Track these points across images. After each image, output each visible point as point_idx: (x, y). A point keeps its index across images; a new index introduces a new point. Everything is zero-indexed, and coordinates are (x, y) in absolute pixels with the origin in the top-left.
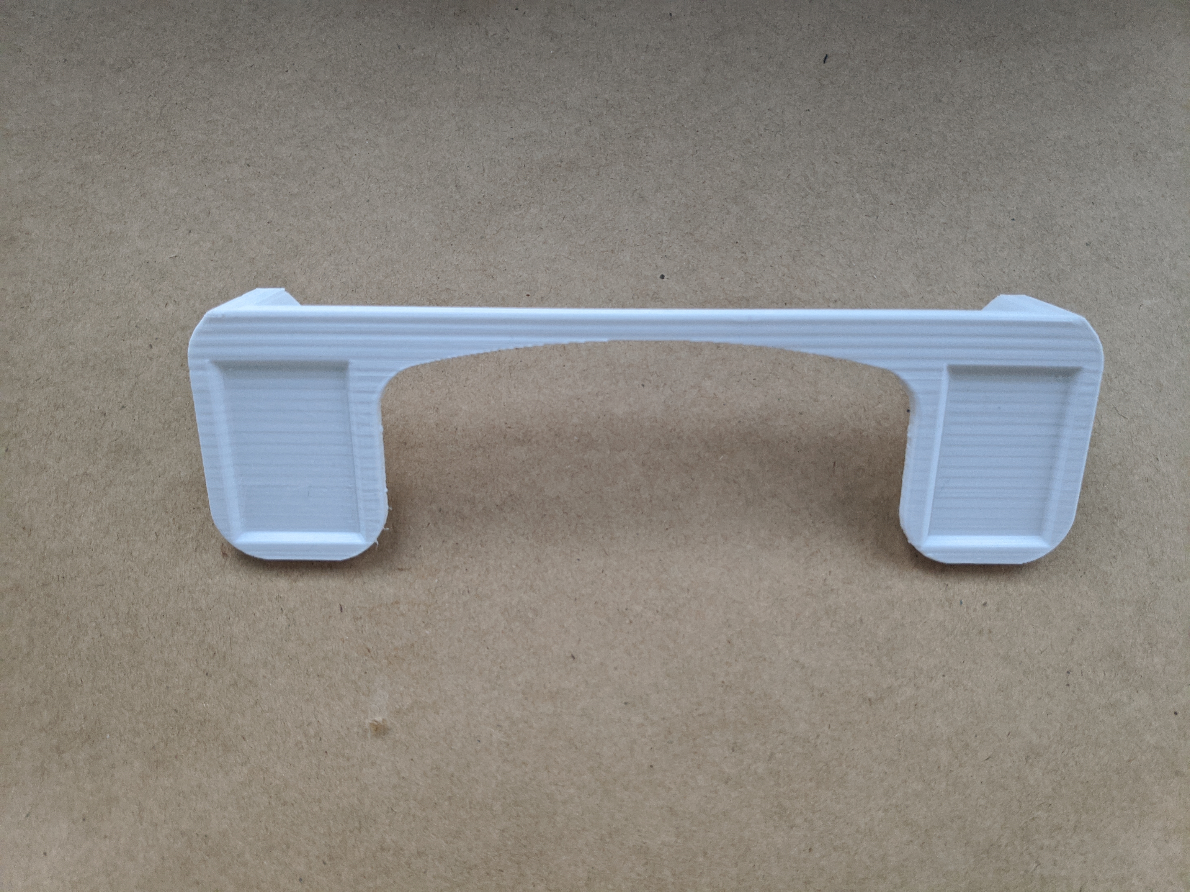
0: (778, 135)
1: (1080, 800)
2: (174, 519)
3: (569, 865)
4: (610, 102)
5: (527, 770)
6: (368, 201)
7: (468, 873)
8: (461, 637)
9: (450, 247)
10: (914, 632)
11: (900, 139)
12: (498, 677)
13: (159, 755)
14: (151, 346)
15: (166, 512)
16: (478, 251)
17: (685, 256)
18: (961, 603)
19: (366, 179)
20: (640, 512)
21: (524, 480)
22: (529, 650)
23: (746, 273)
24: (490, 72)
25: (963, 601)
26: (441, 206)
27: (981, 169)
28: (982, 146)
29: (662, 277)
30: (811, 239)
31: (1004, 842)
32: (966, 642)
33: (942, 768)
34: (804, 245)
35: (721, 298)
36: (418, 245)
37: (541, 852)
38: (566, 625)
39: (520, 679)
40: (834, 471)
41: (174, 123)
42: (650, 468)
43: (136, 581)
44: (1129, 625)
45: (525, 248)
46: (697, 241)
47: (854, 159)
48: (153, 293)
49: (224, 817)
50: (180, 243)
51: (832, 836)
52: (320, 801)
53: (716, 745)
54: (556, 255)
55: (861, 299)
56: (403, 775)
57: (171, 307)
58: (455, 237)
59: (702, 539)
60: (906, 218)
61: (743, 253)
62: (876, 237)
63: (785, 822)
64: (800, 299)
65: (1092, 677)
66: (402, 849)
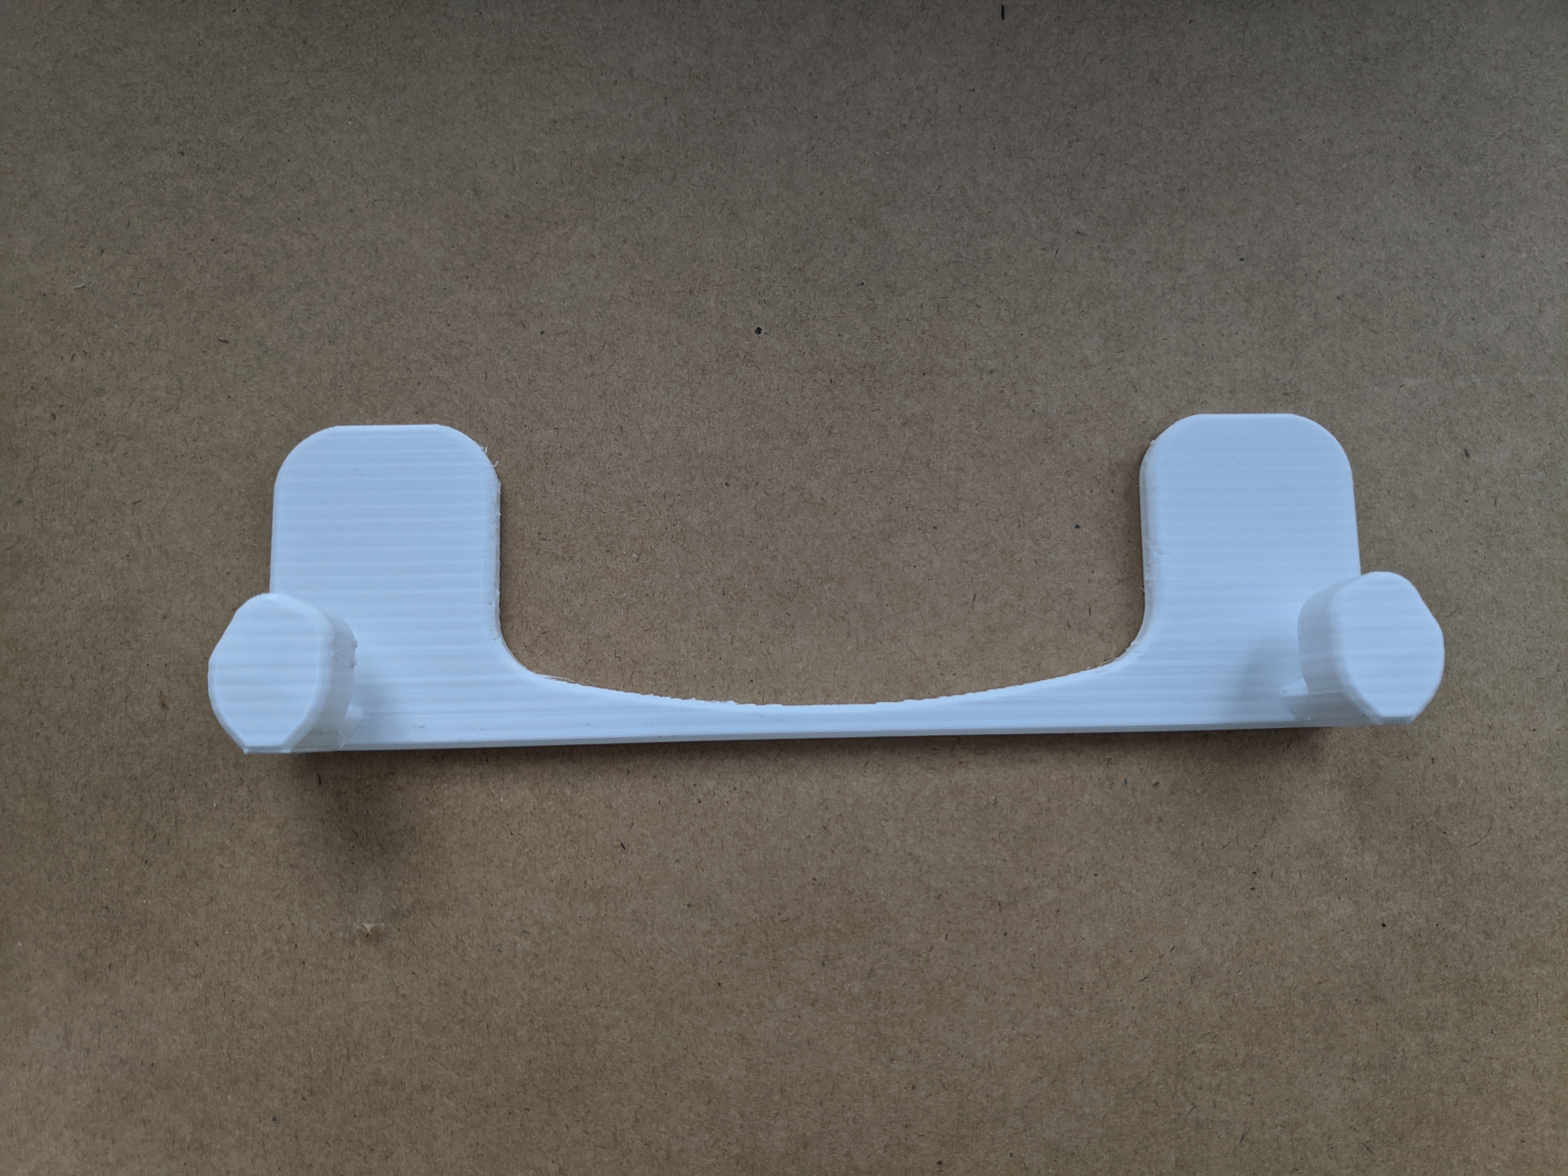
0: (928, 127)
1: (1253, 1030)
2: (95, 657)
3: (613, 1104)
4: (693, 71)
5: (560, 987)
6: (351, 211)
7: (486, 1112)
8: (477, 818)
9: (464, 280)
10: (1062, 819)
11: (1097, 137)
12: (525, 871)
13: (87, 964)
14: (54, 416)
15: (84, 648)
16: (504, 287)
17: (791, 301)
18: (1126, 782)
19: (348, 178)
20: (717, 658)
21: (563, 612)
22: (566, 837)
23: (872, 328)
24: (525, 21)
25: (1128, 780)
26: (453, 219)
27: (1205, 184)
28: (1209, 150)
29: (759, 331)
30: (964, 282)
31: (1155, 1079)
32: (1129, 833)
33: (1085, 990)
34: (954, 289)
35: (837, 364)
36: (420, 276)
37: (577, 1088)
38: (614, 805)
39: (554, 873)
40: (973, 607)
41: (74, 86)
42: (732, 598)
43: (48, 739)
44: (1338, 814)
45: (569, 283)
46: (808, 280)
47: (1031, 164)
48: (53, 340)
49: (175, 1041)
50: (89, 268)
51: (942, 1071)
52: (297, 1023)
53: (802, 958)
54: (612, 296)
55: (1026, 369)
56: (402, 992)
57: (80, 362)
58: (472, 265)
59: (796, 695)
60: (1096, 254)
61: (870, 299)
62: (1054, 281)
63: (884, 1053)
64: (943, 367)
65: (1284, 879)
66: (402, 1083)
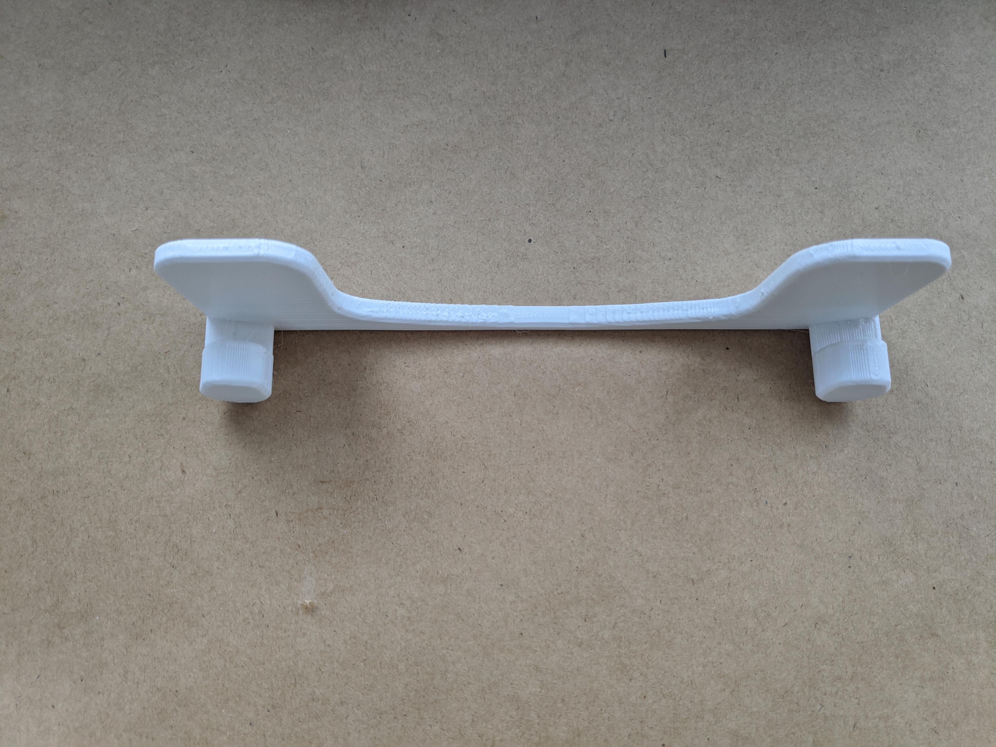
0: (625, 120)
1: (856, 656)
2: (143, 444)
3: (458, 710)
4: (486, 94)
5: (424, 638)
6: (290, 181)
7: (380, 717)
8: (371, 535)
9: (357, 218)
10: (728, 527)
11: (725, 122)
12: (401, 566)
13: (138, 630)
14: (119, 304)
15: (136, 438)
16: (380, 221)
17: (549, 223)
18: (767, 503)
19: (289, 162)
20: (513, 434)
21: (419, 409)
22: (425, 544)
23: (597, 237)
24: (388, 70)
25: (768, 501)
26: (350, 184)
27: (791, 146)
28: (792, 126)
29: (530, 241)
30: (650, 208)
31: (796, 689)
32: (770, 534)
33: (748, 633)
34: (645, 212)
35: (577, 258)
36: (331, 217)
37: (436, 701)
38: (454, 525)
39: (418, 567)
40: (666, 399)
41: (131, 117)
42: (520, 398)
43: (115, 493)
44: (900, 519)
45: (418, 218)
46: (558, 211)
47: (687, 139)
48: (119, 261)
49: (190, 676)
50: (140, 219)
51: (662, 686)
52: (264, 664)
53: (572, 617)
54: (444, 224)
55: (690, 257)
56: (328, 643)
57: (134, 272)
58: (362, 210)
59: (561, 455)
60: (728, 189)
61: (595, 220)
62: (704, 205)
63: (626, 675)
64: (641, 258)
65: (868, 561)
66: (328, 700)
